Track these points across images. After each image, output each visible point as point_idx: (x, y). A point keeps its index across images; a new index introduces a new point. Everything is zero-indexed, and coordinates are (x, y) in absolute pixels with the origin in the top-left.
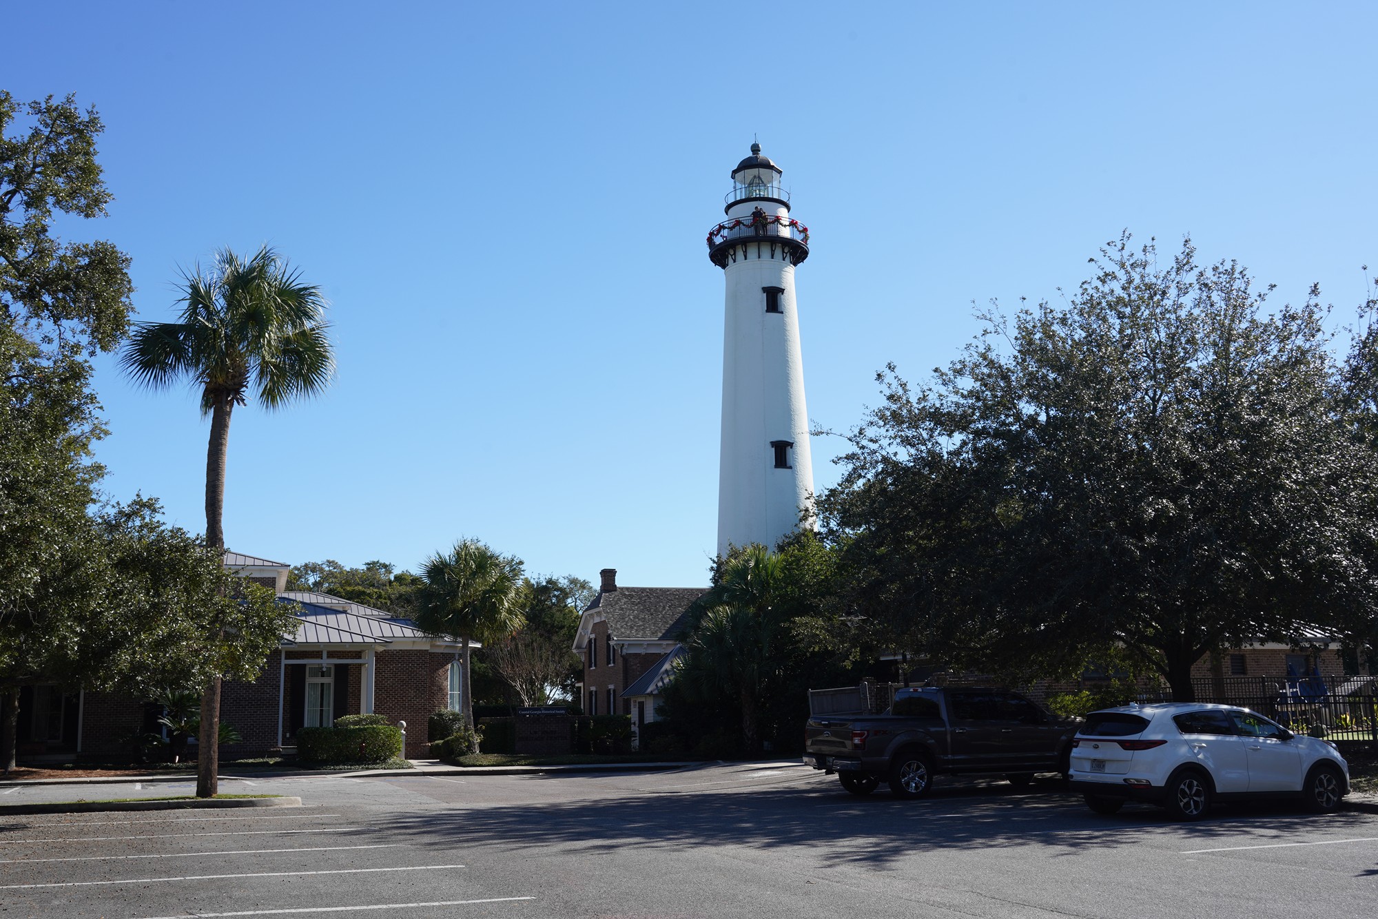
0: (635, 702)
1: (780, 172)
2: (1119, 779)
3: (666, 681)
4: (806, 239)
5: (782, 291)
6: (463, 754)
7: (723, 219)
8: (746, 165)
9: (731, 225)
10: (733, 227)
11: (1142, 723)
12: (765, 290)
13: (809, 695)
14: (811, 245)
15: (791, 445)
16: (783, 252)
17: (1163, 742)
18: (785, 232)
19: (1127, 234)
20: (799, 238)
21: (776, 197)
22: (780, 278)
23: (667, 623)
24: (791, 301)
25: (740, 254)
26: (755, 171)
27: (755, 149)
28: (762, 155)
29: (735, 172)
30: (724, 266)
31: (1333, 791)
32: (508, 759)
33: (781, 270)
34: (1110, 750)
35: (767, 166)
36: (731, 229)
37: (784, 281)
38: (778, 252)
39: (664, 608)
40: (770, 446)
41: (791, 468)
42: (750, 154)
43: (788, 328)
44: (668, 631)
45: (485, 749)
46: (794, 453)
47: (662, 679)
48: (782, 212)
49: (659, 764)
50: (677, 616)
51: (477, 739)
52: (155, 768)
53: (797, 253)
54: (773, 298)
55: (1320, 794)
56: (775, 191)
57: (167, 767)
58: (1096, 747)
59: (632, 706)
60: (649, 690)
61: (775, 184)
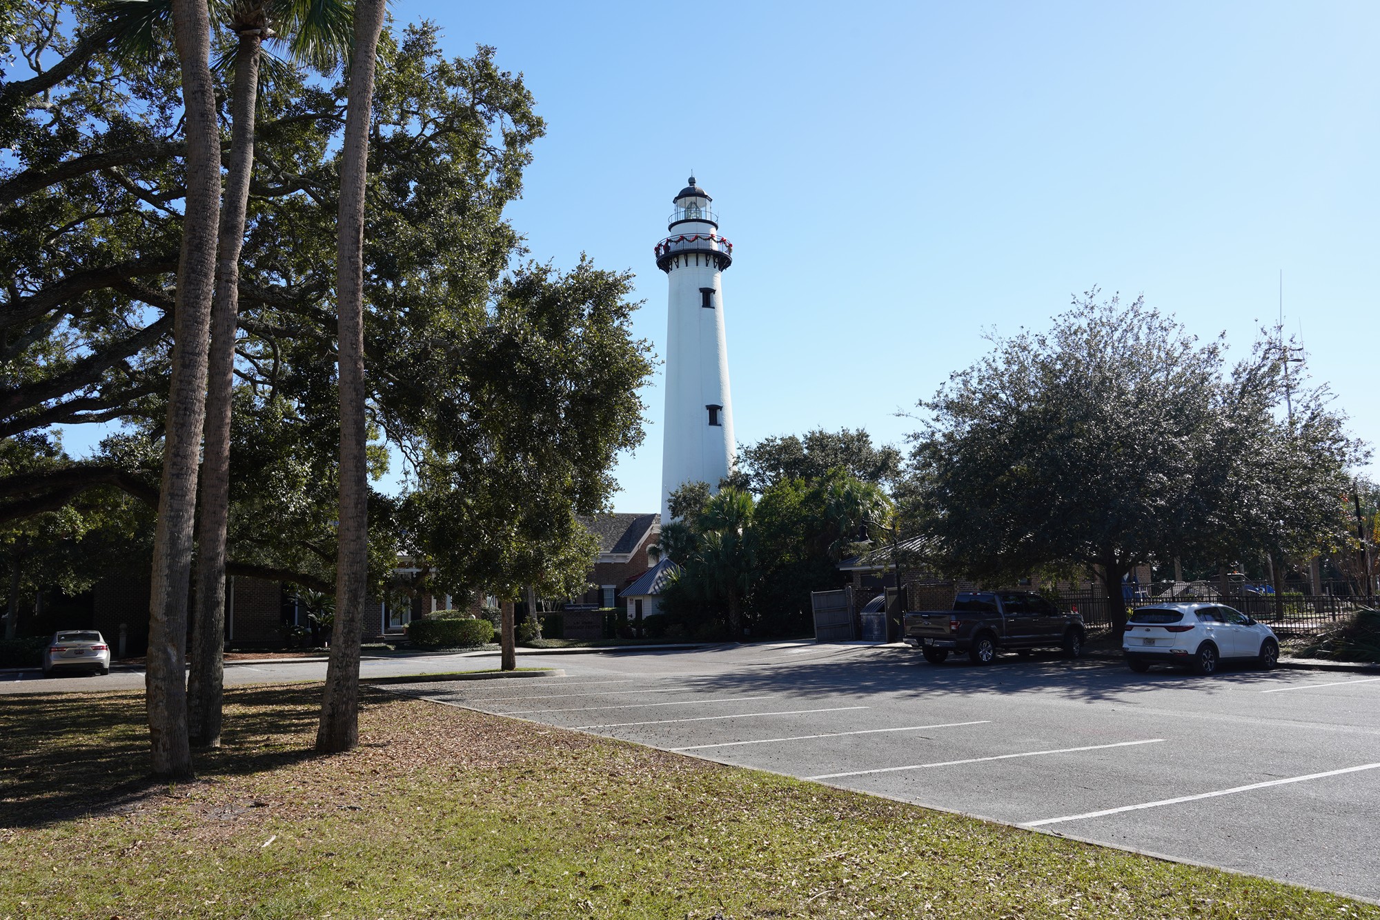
0: (631, 600)
1: (711, 200)
2: (1167, 651)
3: (661, 585)
4: (730, 251)
5: (714, 291)
6: (531, 639)
7: (668, 235)
8: (685, 193)
9: (676, 240)
10: (679, 241)
11: (1179, 616)
12: (702, 290)
13: (812, 596)
14: (733, 256)
15: (721, 408)
16: (714, 261)
17: (1193, 627)
18: (715, 247)
19: (1097, 288)
20: (724, 250)
21: (708, 219)
22: (712, 282)
23: (615, 540)
24: (719, 299)
25: (682, 261)
26: (693, 199)
27: (692, 181)
28: (698, 186)
29: (677, 198)
30: (667, 270)
31: (1273, 656)
32: (566, 643)
33: (712, 276)
34: (1159, 632)
35: (702, 195)
36: (677, 242)
37: (715, 284)
38: (711, 262)
39: (610, 528)
40: (705, 408)
41: (720, 425)
42: (688, 185)
43: (718, 320)
44: (617, 546)
45: (546, 635)
46: (722, 414)
47: (658, 584)
48: (713, 231)
49: (675, 645)
50: (621, 535)
51: (540, 628)
52: (310, 652)
53: (723, 261)
54: (707, 296)
55: (1267, 658)
56: (708, 214)
57: (319, 651)
58: (1148, 630)
59: (628, 603)
60: (649, 592)
61: (708, 207)
